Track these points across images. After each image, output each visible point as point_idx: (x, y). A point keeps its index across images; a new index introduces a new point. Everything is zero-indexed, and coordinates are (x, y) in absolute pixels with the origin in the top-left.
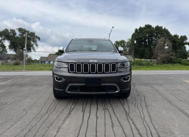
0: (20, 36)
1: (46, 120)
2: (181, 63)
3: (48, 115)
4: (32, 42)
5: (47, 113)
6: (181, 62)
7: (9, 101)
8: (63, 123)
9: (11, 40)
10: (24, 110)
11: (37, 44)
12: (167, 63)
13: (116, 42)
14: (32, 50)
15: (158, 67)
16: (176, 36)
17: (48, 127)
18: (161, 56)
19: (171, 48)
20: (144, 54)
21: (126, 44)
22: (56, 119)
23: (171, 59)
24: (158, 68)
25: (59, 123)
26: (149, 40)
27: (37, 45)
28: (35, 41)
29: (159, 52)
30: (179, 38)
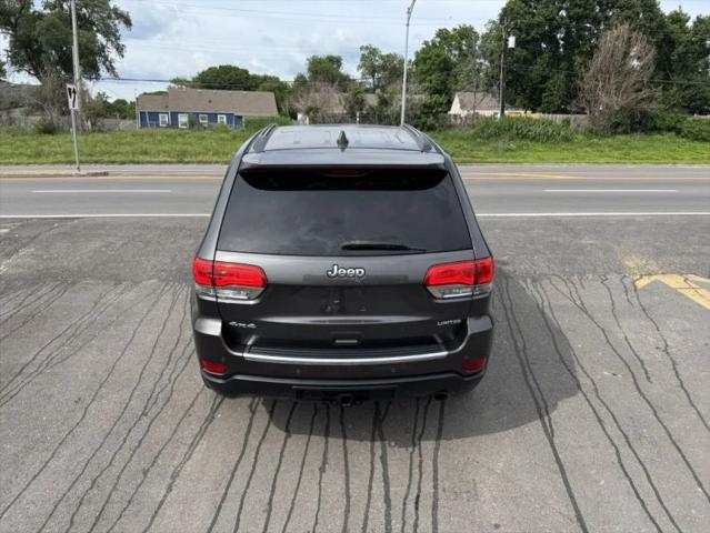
0: (48, 11)
1: (140, 442)
2: (679, 132)
3: (149, 421)
4: (99, 36)
5: (144, 414)
6: (679, 126)
7: (31, 357)
8: (188, 457)
9: (14, 27)
10: (76, 402)
11: (121, 42)
12: (625, 132)
13: (438, 35)
14: (103, 72)
15: (590, 145)
16: (678, 19)
17: (145, 473)
18: (609, 100)
19: (652, 70)
20: (543, 91)
21: (479, 43)
22: (170, 440)
23: (644, 114)
24: (588, 149)
25: (175, 455)
26: (568, 33)
27: (120, 49)
28: (110, 33)
29: (601, 84)
30: (690, 24)
